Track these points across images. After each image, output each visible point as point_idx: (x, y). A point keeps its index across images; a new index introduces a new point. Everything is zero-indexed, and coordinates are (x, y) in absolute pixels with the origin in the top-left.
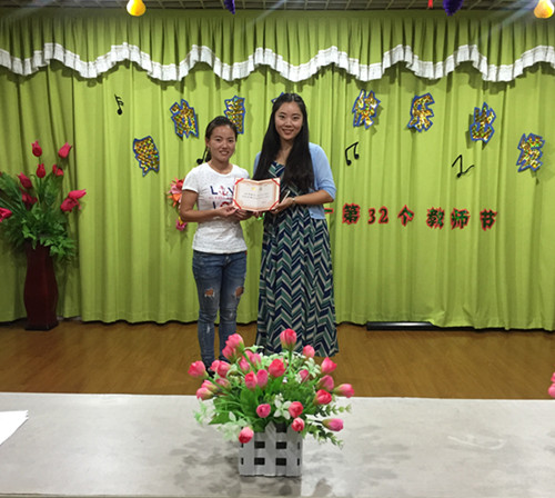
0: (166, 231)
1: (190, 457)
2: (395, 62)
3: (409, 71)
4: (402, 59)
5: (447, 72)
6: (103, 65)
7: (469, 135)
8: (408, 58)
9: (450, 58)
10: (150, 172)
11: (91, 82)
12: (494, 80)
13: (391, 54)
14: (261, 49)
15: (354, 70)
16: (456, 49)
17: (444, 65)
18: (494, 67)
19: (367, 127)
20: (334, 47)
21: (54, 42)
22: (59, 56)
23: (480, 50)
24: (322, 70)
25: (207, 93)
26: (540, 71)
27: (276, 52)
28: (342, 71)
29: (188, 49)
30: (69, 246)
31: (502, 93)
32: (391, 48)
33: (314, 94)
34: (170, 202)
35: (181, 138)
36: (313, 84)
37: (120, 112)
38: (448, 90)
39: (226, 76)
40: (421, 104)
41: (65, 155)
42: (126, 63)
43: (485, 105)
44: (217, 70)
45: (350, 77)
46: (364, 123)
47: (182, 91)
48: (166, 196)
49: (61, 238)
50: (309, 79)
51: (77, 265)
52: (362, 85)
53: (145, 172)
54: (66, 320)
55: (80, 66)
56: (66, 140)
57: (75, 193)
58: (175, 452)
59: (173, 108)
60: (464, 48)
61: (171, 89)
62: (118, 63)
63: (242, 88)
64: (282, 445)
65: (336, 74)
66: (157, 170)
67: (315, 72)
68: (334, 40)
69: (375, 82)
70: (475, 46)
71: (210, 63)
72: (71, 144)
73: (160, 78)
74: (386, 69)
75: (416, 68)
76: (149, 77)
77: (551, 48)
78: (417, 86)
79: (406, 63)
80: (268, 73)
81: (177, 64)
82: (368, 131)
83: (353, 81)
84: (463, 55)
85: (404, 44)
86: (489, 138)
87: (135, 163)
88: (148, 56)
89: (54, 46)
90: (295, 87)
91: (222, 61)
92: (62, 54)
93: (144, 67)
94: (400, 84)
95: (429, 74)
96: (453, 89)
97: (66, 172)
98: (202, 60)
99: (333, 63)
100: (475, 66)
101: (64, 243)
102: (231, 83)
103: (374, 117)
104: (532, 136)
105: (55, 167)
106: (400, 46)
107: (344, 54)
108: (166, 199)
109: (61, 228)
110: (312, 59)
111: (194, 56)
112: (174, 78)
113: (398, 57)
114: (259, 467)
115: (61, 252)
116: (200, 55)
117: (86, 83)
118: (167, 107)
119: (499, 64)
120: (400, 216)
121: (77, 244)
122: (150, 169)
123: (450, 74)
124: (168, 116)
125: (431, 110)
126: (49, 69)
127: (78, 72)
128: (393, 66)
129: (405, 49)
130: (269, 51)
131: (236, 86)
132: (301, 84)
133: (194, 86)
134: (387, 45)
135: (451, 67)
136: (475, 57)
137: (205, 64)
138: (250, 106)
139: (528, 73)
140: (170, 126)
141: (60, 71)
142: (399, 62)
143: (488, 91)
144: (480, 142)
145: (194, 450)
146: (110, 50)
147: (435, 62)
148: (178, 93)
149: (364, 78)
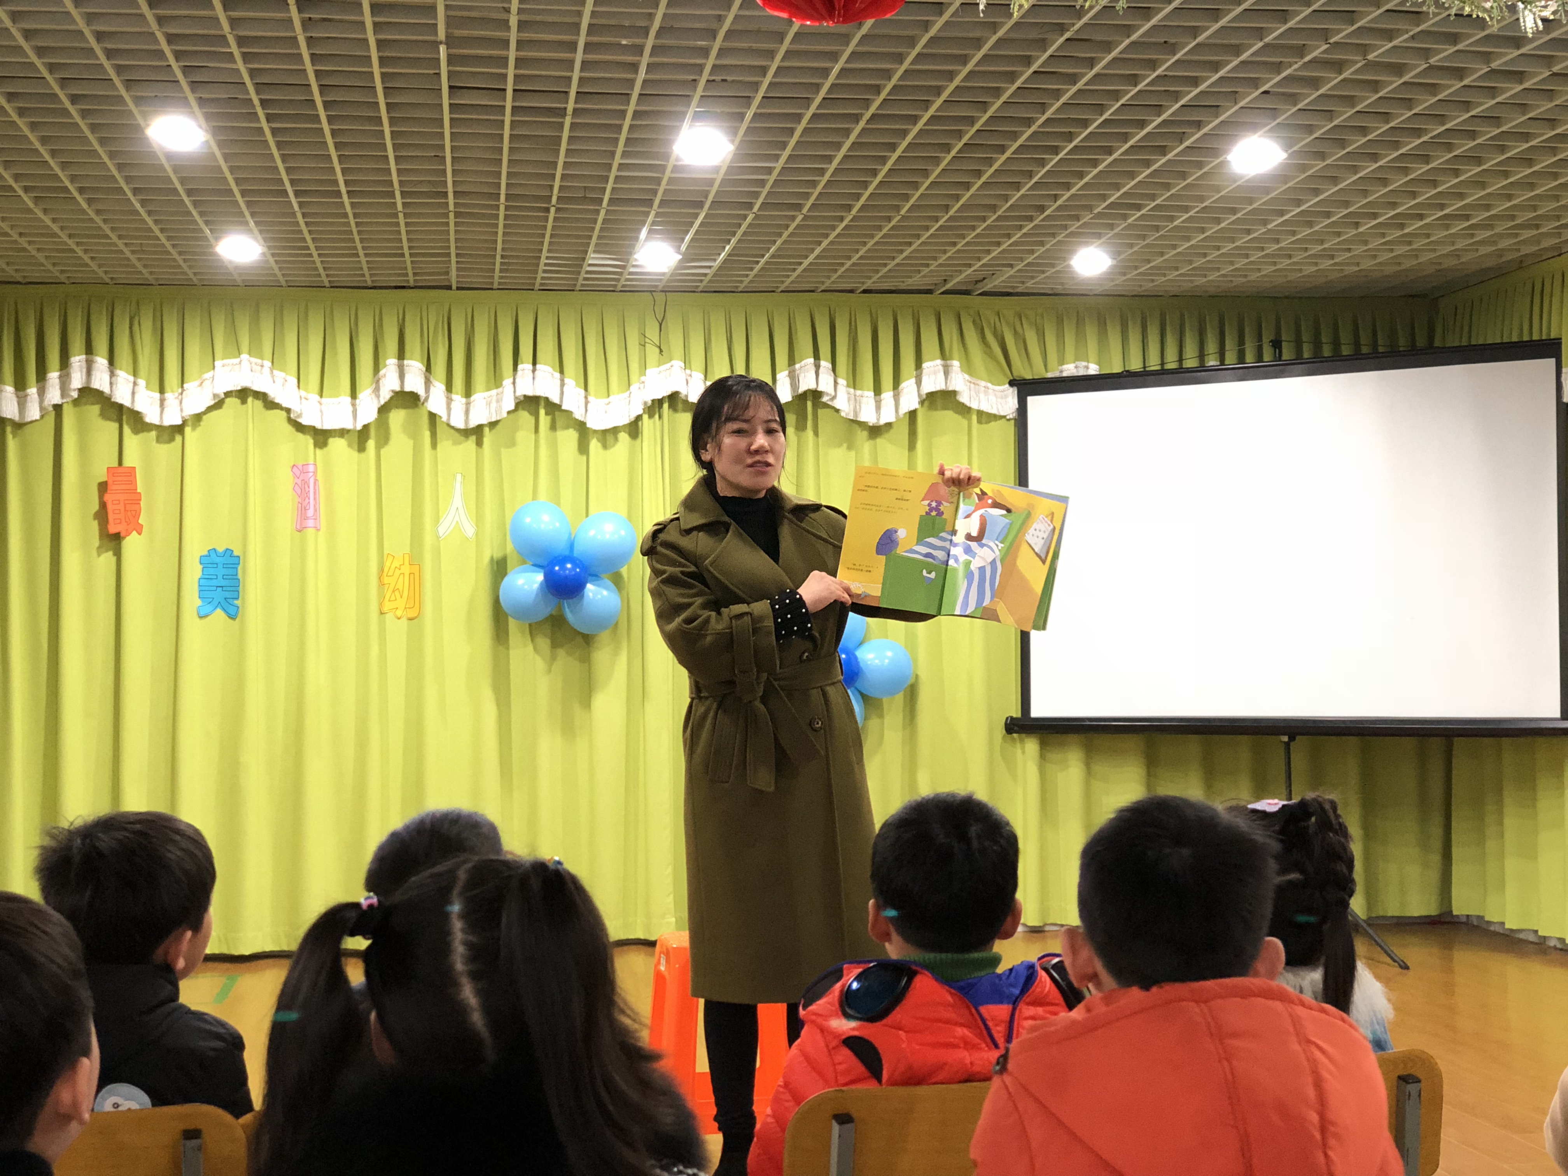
4: (813, 386)
5: (904, 411)
6: (195, 400)
8: (826, 384)
9: (908, 386)
11: (166, 433)
13: (791, 375)
14: (528, 365)
16: (919, 367)
17: (896, 398)
20: (678, 364)
21: (90, 353)
22: (101, 381)
24: (653, 407)
27: (562, 372)
29: (377, 367)
32: (792, 361)
36: (635, 436)
38: (912, 446)
39: (457, 419)
42: (243, 394)
44: (435, 403)
47: (363, 448)
50: (629, 425)
55: (143, 402)
61: (337, 445)
62: (228, 394)
63: (486, 440)
67: (639, 410)
68: (677, 347)
70: (956, 362)
71: (420, 392)
73: (315, 424)
75: (843, 402)
76: (292, 421)
78: (850, 434)
79: (821, 394)
80: (542, 412)
81: (354, 395)
84: (933, 380)
85: (817, 357)
88: (292, 379)
89: (90, 362)
90: (598, 441)
91: (449, 387)
92: (106, 377)
93: (282, 402)
94: (816, 433)
95: (868, 415)
96: (920, 445)
98: (407, 389)
99: (675, 394)
100: (964, 399)
106: (810, 360)
107: (697, 375)
110: (634, 388)
111: (390, 380)
112: (349, 425)
113: (807, 382)
116: (402, 377)
117: (154, 434)
118: (325, 482)
123: (913, 414)
124: (327, 502)
127: (138, 415)
128: (800, 398)
129: (817, 367)
130: (545, 368)
133: (384, 439)
134: (782, 360)
135: (910, 399)
136: (959, 382)
137: (412, 395)
141: (98, 408)
142: (809, 391)
146: (212, 368)
147: (878, 391)
148: (355, 453)
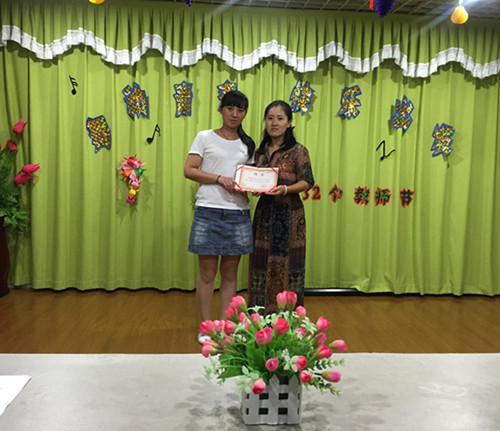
0: (116, 204)
1: (195, 409)
2: (328, 56)
3: (340, 65)
4: (334, 54)
5: (373, 67)
6: (59, 48)
7: (391, 123)
8: (340, 54)
9: (376, 55)
10: (102, 149)
11: (47, 63)
12: (413, 76)
13: (324, 49)
14: (209, 39)
15: (292, 62)
16: (381, 47)
17: (371, 61)
18: (413, 64)
19: (303, 113)
20: (274, 41)
21: (11, 24)
22: (16, 38)
23: (401, 50)
24: (264, 61)
25: (158, 78)
26: (451, 70)
27: (222, 43)
28: (281, 63)
29: (141, 37)
30: (21, 217)
31: (419, 87)
32: (325, 44)
33: (256, 82)
34: (120, 177)
35: (133, 118)
36: (255, 73)
37: (74, 92)
38: (374, 83)
39: (176, 63)
40: (350, 95)
41: (19, 131)
42: (81, 46)
43: (405, 98)
44: (167, 56)
45: (288, 68)
46: (300, 109)
47: (134, 75)
48: (117, 171)
49: (15, 209)
50: (251, 69)
51: (29, 235)
52: (299, 76)
53: (97, 149)
54: (17, 288)
55: (36, 48)
56: (21, 117)
57: (28, 167)
58: (180, 406)
59: (124, 90)
60: (387, 47)
61: (124, 72)
62: (74, 47)
63: (190, 74)
64: (284, 396)
65: (276, 65)
66: (109, 148)
67: (257, 62)
68: (275, 34)
69: (310, 73)
70: (398, 45)
71: (161, 50)
72: (25, 120)
73: (113, 62)
74: (321, 63)
75: (346, 62)
76: (103, 60)
77: (461, 50)
78: (346, 78)
79: (337, 58)
80: (215, 62)
81: (130, 50)
82: (304, 117)
83: (291, 72)
84: (387, 54)
85: (336, 42)
86: (408, 126)
87: (88, 140)
88: (102, 41)
89: (11, 28)
90: (239, 76)
91: (172, 48)
92: (19, 35)
93: (98, 51)
94: (332, 76)
95: (358, 68)
96: (378, 83)
97: (20, 147)
98: (154, 47)
99: (273, 56)
100: (397, 63)
101: (17, 214)
102: (180, 69)
103: (309, 104)
104: (444, 125)
105: (9, 142)
106: (333, 42)
107: (284, 47)
108: (117, 174)
109: (14, 200)
110: (255, 51)
111: (146, 43)
112: (128, 63)
113: (331, 52)
114: (263, 416)
115: (15, 223)
116: (151, 42)
117: (41, 63)
118: (119, 89)
119: (417, 62)
120: (331, 193)
121: (30, 216)
122: (102, 146)
123: (376, 69)
124: (120, 98)
125: (358, 101)
126: (6, 50)
127: (34, 53)
128: (326, 60)
129: (337, 46)
130: (216, 41)
131: (185, 72)
132: (244, 72)
133: (145, 71)
134: (321, 42)
135: (376, 63)
136: (397, 55)
137: (157, 51)
138: (197, 91)
139: (441, 71)
140: (122, 107)
141: (16, 52)
142: (332, 57)
143: (407, 85)
144: (400, 130)
145: (197, 403)
146: (66, 33)
147: (363, 59)
148: (131, 77)
149: (301, 70)
